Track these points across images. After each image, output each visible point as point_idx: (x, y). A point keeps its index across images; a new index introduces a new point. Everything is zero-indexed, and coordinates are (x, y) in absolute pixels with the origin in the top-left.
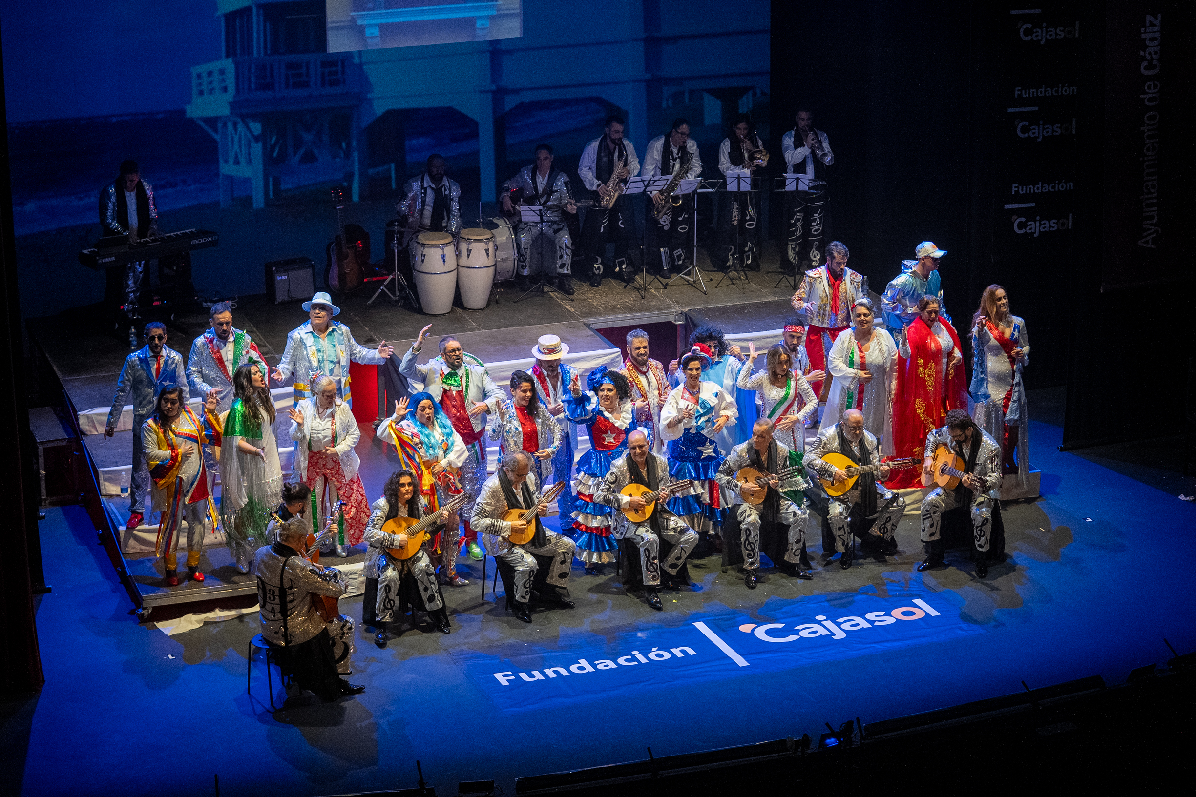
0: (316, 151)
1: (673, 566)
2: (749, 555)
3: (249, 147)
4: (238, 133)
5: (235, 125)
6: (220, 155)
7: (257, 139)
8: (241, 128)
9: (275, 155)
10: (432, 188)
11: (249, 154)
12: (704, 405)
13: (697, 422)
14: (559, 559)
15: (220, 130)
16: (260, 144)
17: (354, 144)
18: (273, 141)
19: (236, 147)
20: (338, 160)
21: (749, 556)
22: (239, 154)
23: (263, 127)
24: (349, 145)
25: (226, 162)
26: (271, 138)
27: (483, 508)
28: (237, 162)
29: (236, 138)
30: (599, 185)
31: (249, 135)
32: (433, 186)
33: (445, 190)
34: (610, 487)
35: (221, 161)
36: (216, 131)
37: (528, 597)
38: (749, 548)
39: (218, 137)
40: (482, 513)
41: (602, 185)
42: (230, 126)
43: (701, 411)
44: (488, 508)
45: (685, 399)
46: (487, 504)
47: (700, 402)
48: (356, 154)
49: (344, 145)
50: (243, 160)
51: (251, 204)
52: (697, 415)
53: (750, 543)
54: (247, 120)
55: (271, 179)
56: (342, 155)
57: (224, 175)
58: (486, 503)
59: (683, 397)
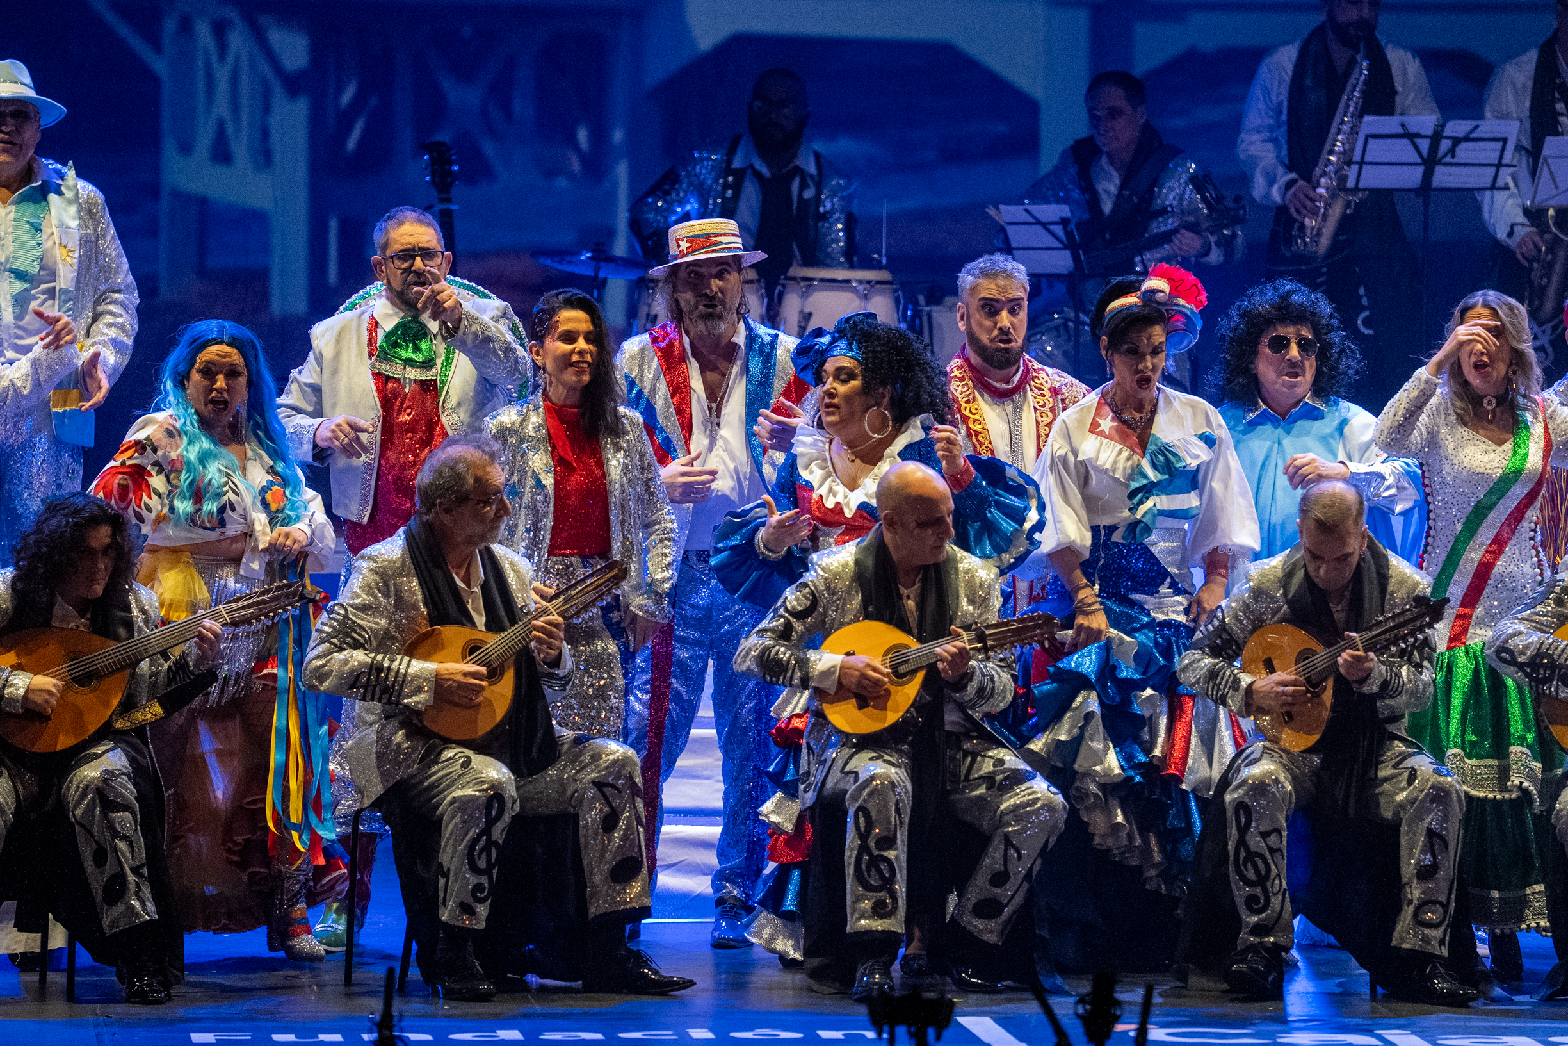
0: (489, 148)
1: (988, 908)
2: (1251, 901)
3: (266, 108)
4: (230, 58)
5: (220, 29)
6: (166, 125)
7: (293, 84)
8: (238, 40)
9: (351, 144)
10: (758, 175)
11: (265, 133)
12: (1165, 459)
13: (1133, 509)
14: (592, 815)
15: (166, 42)
16: (302, 106)
17: (618, 135)
18: (348, 95)
19: (222, 107)
20: (562, 183)
21: (1253, 904)
22: (230, 129)
23: (316, 50)
24: (600, 137)
25: (186, 148)
26: (339, 90)
27: (346, 617)
28: (222, 154)
29: (222, 75)
30: (1289, 185)
31: (265, 69)
32: (765, 171)
33: (804, 186)
34: (788, 627)
35: (170, 148)
36: (156, 45)
37: (482, 910)
38: (1251, 874)
39: (160, 66)
40: (347, 636)
41: (1301, 183)
42: (203, 31)
43: (1152, 475)
44: (366, 622)
45: (1102, 434)
46: (364, 608)
47: (1151, 448)
48: (622, 171)
49: (583, 135)
50: (241, 150)
51: (264, 297)
52: (1134, 485)
53: (1252, 856)
54: (262, 20)
55: (333, 225)
56: (576, 166)
57: (176, 194)
58: (357, 608)
59: (1094, 428)
